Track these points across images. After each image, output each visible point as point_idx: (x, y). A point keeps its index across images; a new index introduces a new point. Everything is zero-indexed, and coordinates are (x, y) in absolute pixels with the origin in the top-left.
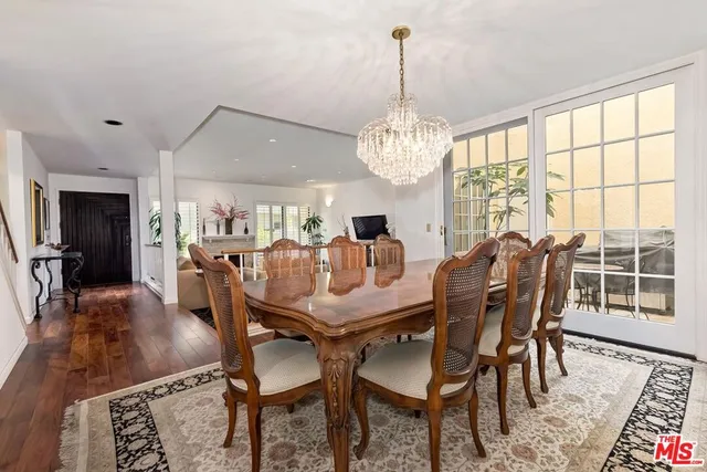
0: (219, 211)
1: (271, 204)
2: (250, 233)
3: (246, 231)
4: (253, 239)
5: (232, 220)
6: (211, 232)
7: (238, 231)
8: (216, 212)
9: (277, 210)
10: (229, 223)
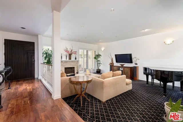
0: (67, 51)
1: (84, 49)
2: (77, 59)
3: (76, 58)
4: (78, 61)
5: (71, 54)
6: (64, 59)
7: (73, 59)
8: (66, 51)
9: (85, 51)
10: (70, 55)
